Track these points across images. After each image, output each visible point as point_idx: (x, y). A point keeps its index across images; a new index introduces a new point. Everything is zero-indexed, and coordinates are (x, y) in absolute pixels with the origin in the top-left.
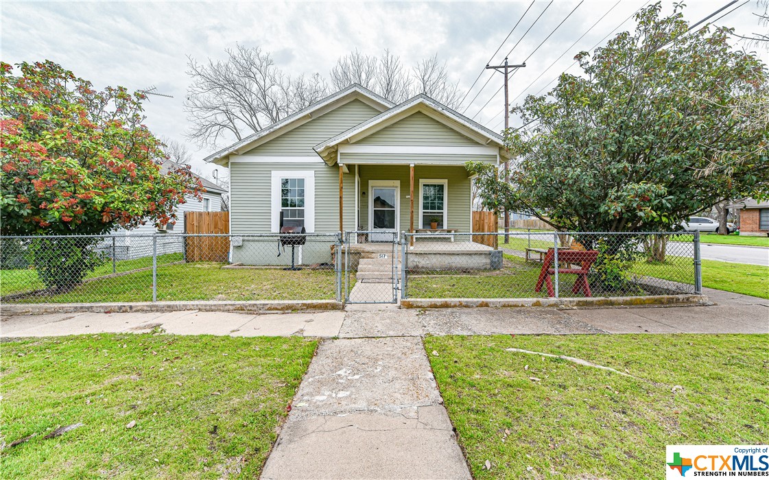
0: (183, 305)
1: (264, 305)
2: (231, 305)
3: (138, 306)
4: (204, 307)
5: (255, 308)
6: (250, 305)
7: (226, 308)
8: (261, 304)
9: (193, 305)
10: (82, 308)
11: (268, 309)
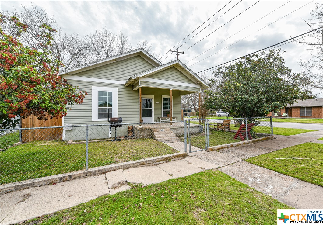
0: (110, 168)
1: (155, 159)
2: (139, 163)
3: (76, 175)
4: (122, 167)
5: (151, 162)
6: (148, 161)
7: (136, 165)
8: (154, 160)
9: (116, 167)
10: (23, 185)
11: (157, 162)
